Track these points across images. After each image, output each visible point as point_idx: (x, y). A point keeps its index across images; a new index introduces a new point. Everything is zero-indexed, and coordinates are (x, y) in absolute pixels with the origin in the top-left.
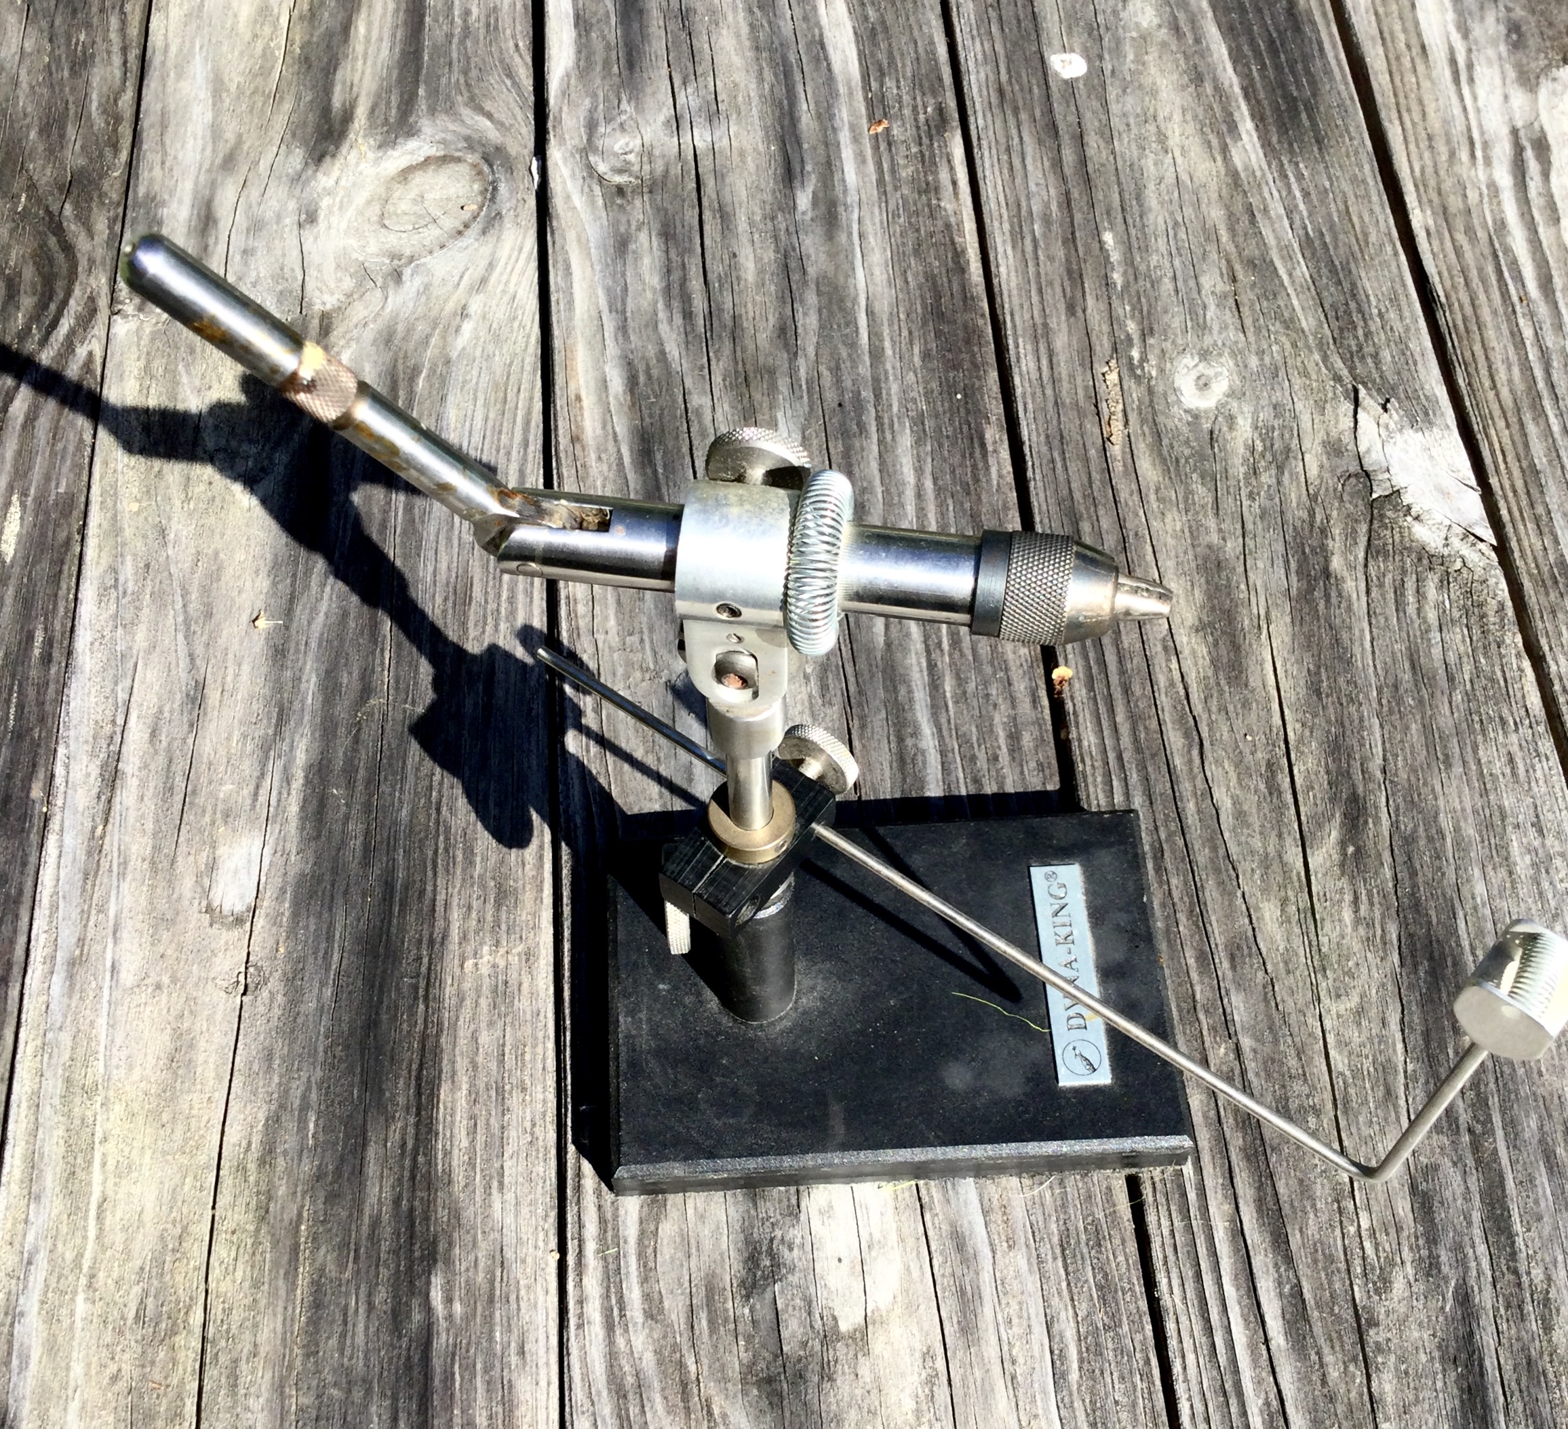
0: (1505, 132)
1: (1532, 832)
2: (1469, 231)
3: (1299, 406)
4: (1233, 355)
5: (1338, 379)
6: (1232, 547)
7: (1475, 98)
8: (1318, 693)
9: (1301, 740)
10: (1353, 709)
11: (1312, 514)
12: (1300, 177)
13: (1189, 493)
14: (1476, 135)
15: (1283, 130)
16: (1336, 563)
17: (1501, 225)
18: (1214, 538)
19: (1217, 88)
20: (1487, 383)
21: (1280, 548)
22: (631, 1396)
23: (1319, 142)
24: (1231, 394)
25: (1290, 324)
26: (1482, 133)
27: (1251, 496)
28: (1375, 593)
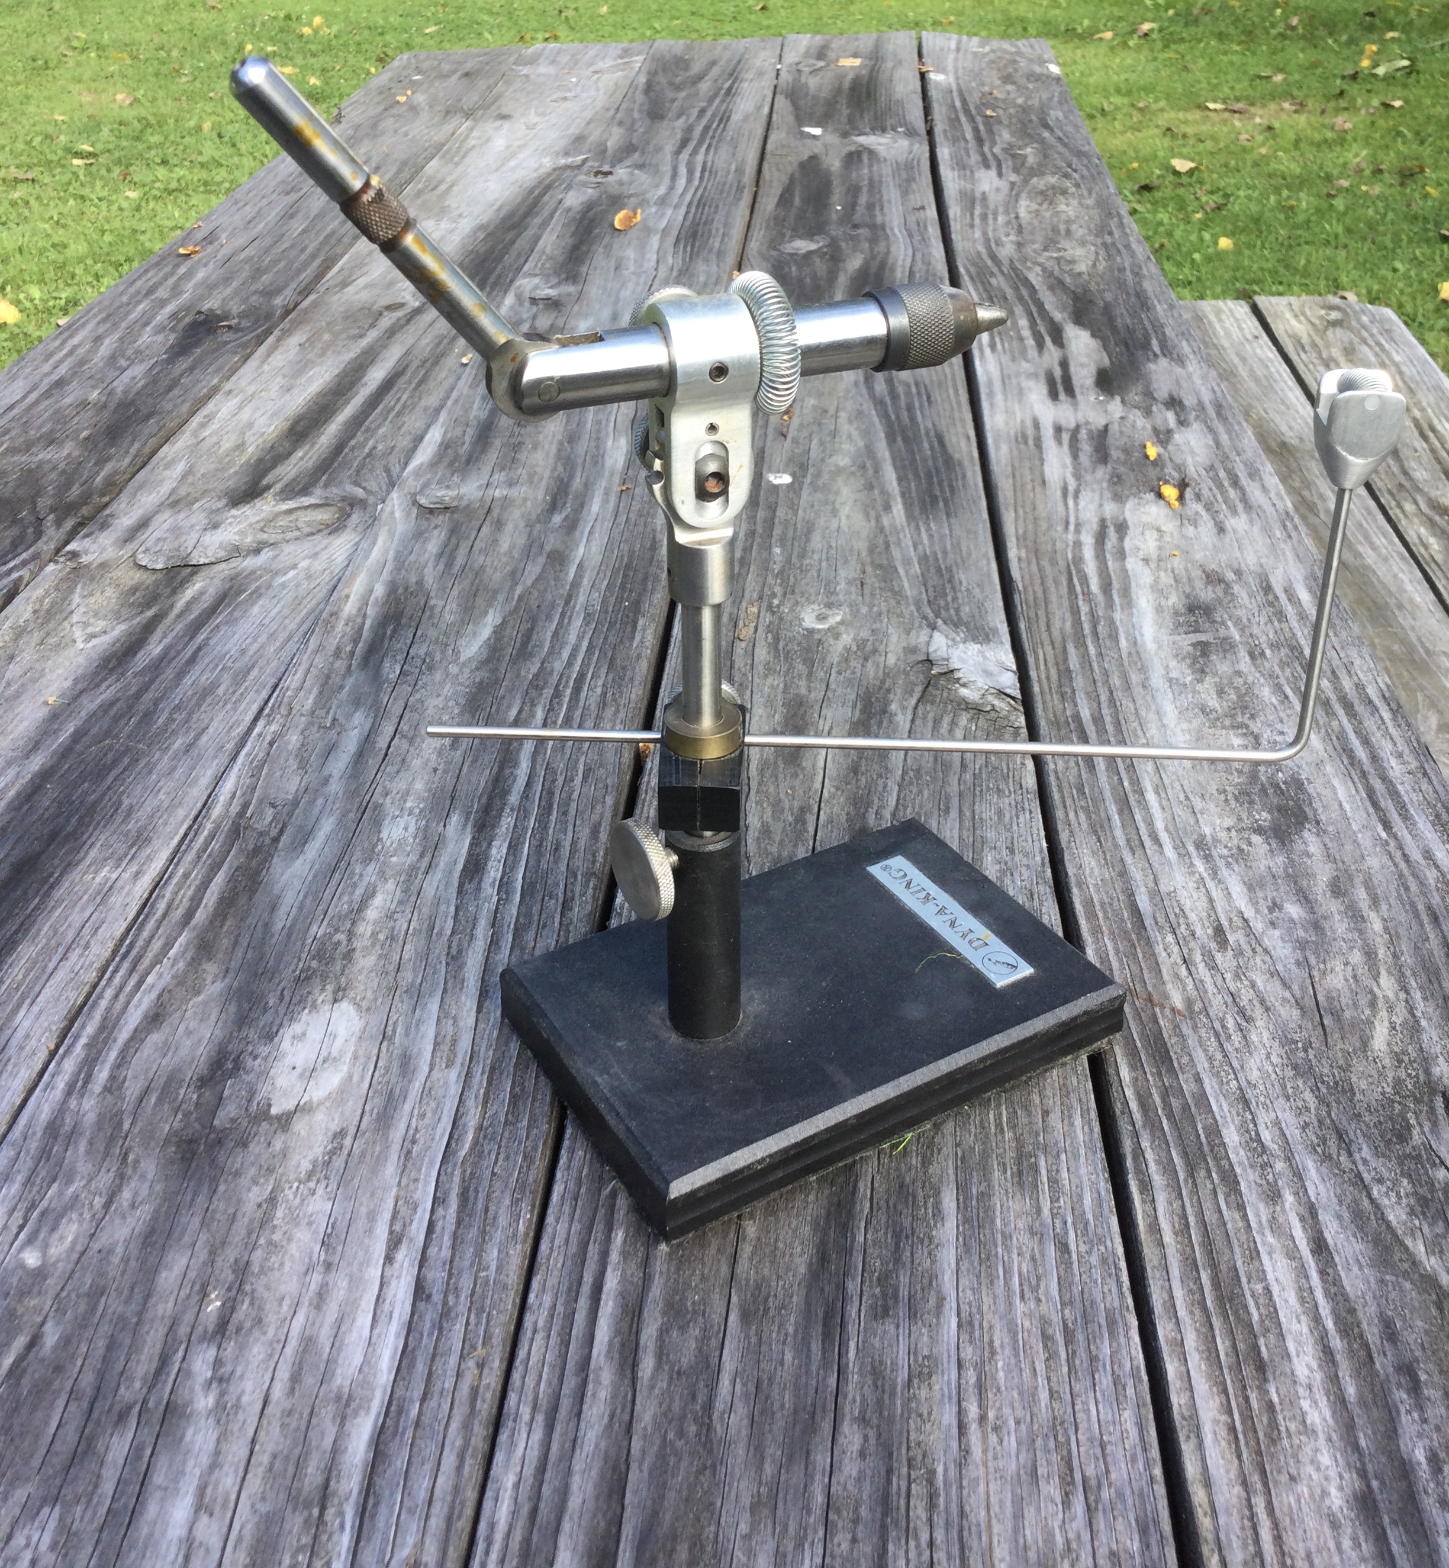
0: (1095, 520)
1: (1004, 852)
2: (1053, 562)
3: (891, 630)
4: (851, 606)
5: (925, 618)
6: (817, 695)
7: (1076, 504)
8: (856, 772)
9: (832, 796)
10: (881, 782)
11: (883, 682)
12: (929, 529)
13: (791, 667)
14: (1072, 520)
15: (924, 510)
16: (894, 707)
17: (1078, 560)
18: (803, 691)
19: (884, 492)
20: (1043, 628)
21: (853, 697)
22: (60, 1139)
23: (948, 515)
24: (842, 623)
25: (898, 594)
26: (1077, 518)
27: (839, 673)
28: (918, 722)
